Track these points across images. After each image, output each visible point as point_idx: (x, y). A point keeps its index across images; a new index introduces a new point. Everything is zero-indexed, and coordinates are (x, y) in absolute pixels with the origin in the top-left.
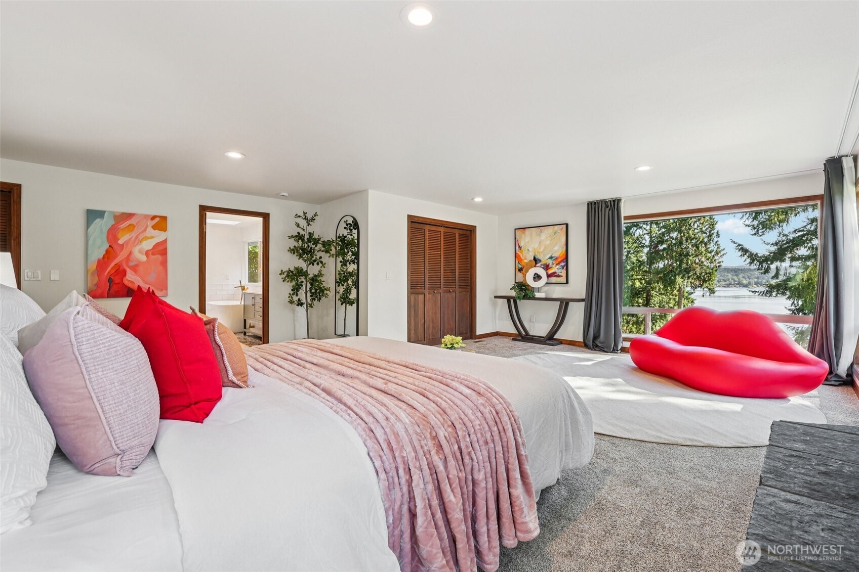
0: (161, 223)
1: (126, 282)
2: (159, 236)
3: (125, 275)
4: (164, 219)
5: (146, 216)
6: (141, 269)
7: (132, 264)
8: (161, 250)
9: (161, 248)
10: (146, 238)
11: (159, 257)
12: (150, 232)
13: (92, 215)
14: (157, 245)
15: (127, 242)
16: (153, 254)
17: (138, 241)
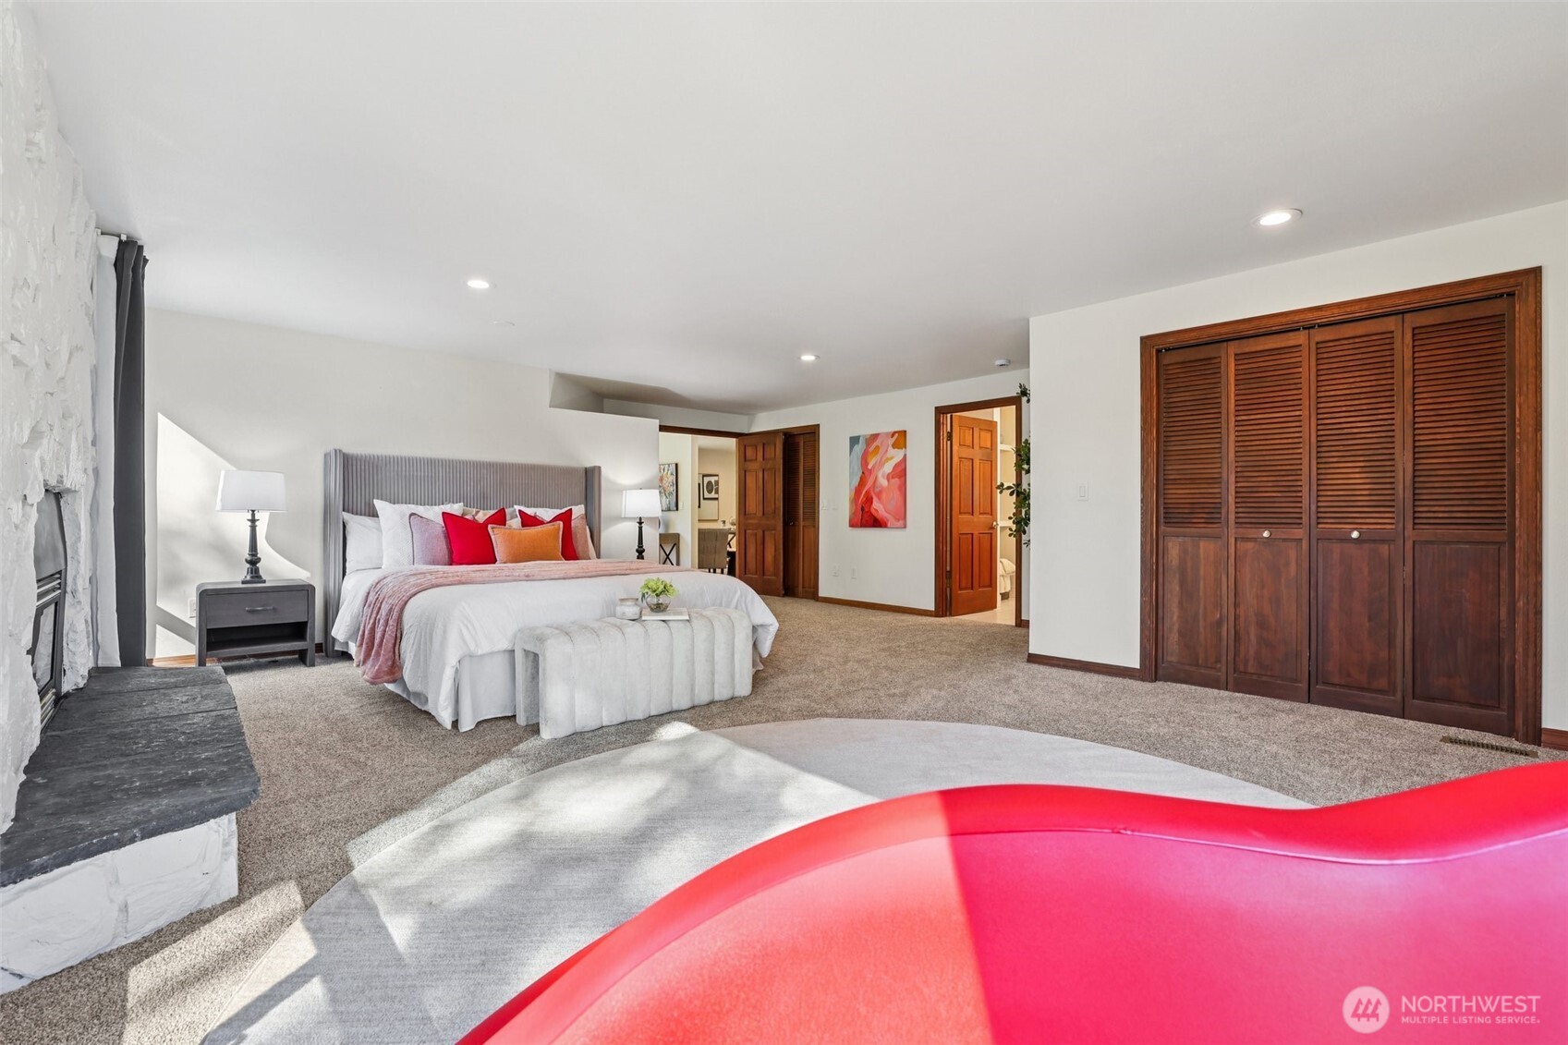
0: (900, 438)
1: (873, 511)
2: (897, 455)
3: (872, 503)
4: (904, 433)
5: (887, 434)
6: (884, 496)
7: (877, 490)
8: (900, 472)
9: (900, 468)
10: (888, 460)
11: (896, 481)
12: (892, 452)
13: (854, 441)
14: (897, 466)
15: (873, 467)
16: (893, 478)
17: (881, 464)
